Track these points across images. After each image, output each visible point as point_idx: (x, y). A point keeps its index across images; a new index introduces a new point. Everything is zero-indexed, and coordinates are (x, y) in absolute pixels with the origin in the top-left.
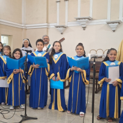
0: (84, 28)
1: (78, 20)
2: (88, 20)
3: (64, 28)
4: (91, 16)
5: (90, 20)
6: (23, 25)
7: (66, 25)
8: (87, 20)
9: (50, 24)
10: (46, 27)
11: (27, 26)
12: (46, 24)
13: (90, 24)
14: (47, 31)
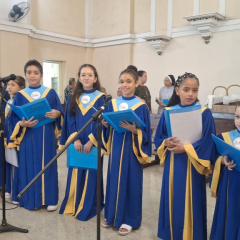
0: (207, 39)
1: (193, 23)
2: (215, 22)
3: (164, 42)
4: (222, 12)
5: (219, 19)
6: (86, 41)
7: (168, 35)
8: (210, 20)
9: (137, 36)
10: (129, 41)
11: (94, 41)
12: (129, 36)
13: (220, 29)
14: (132, 51)
